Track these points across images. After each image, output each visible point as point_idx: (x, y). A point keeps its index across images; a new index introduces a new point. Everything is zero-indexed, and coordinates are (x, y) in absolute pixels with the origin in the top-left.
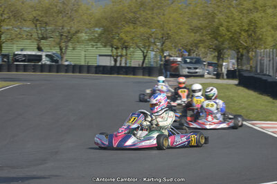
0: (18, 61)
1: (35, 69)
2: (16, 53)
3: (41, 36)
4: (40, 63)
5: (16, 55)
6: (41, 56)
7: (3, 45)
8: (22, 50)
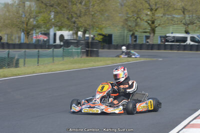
0: (168, 41)
1: (179, 48)
2: (168, 35)
3: (189, 22)
4: (185, 44)
5: (167, 37)
6: (186, 38)
7: (156, 29)
8: (172, 33)
